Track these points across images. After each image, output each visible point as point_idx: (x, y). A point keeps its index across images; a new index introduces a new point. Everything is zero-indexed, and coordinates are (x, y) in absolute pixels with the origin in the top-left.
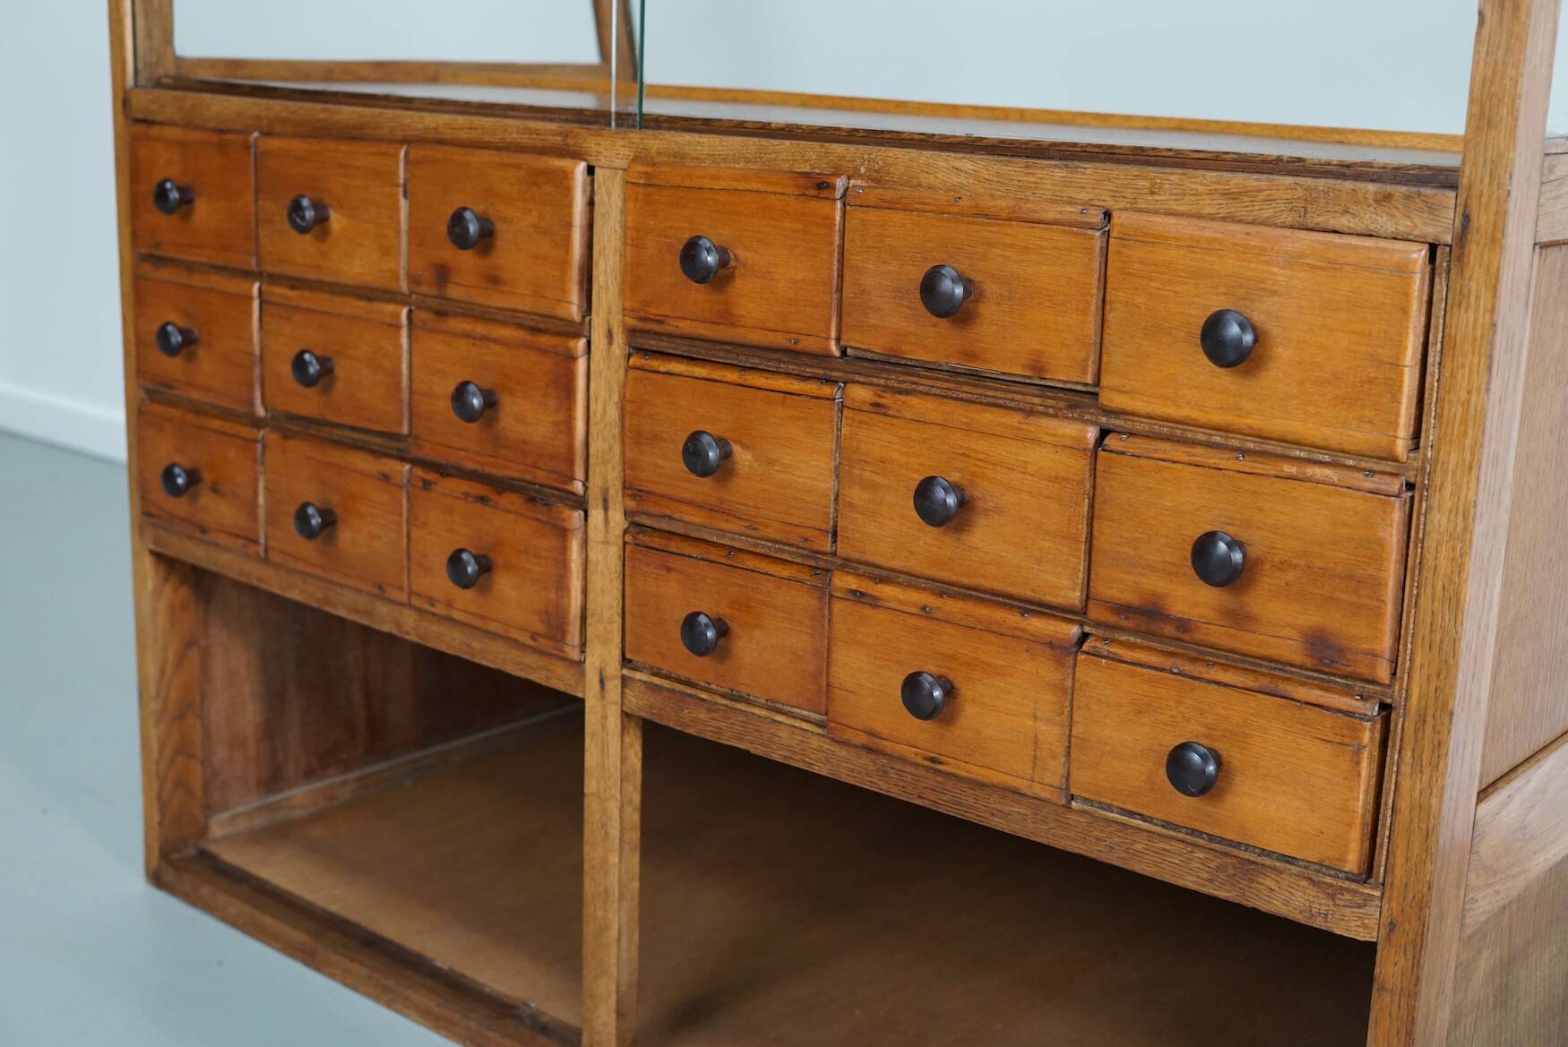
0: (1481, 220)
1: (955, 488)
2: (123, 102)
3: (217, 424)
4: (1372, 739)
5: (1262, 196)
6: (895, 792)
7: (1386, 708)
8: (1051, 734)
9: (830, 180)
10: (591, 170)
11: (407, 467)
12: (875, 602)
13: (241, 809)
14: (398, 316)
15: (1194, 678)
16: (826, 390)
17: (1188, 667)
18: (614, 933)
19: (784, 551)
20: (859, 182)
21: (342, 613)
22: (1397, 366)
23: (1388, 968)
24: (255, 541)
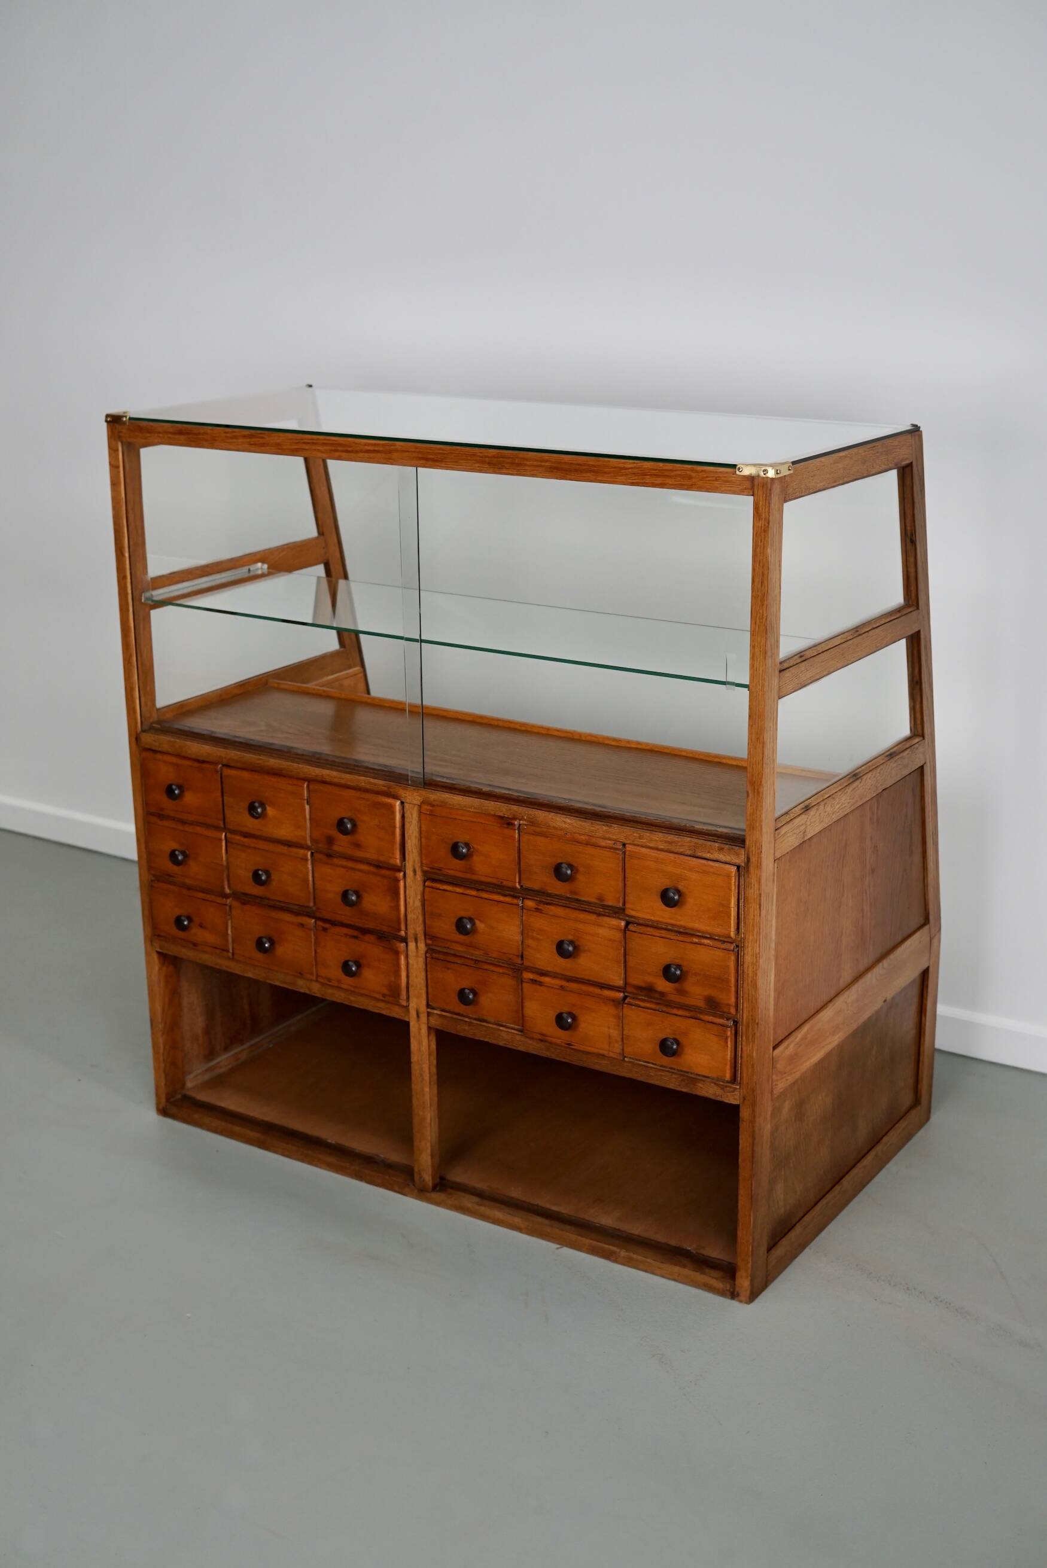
0: (753, 859)
1: (572, 942)
2: (136, 738)
3: (202, 895)
4: (731, 1033)
5: (679, 844)
6: (554, 1057)
7: (736, 1023)
8: (615, 1033)
9: (513, 822)
10: (402, 803)
11: (313, 920)
12: (541, 984)
13: (199, 1071)
14: (307, 855)
15: (668, 1013)
16: (515, 901)
17: (664, 1009)
18: (428, 1120)
19: (500, 962)
20: (525, 822)
21: (277, 983)
22: (729, 908)
23: (745, 1113)
24: (228, 951)
